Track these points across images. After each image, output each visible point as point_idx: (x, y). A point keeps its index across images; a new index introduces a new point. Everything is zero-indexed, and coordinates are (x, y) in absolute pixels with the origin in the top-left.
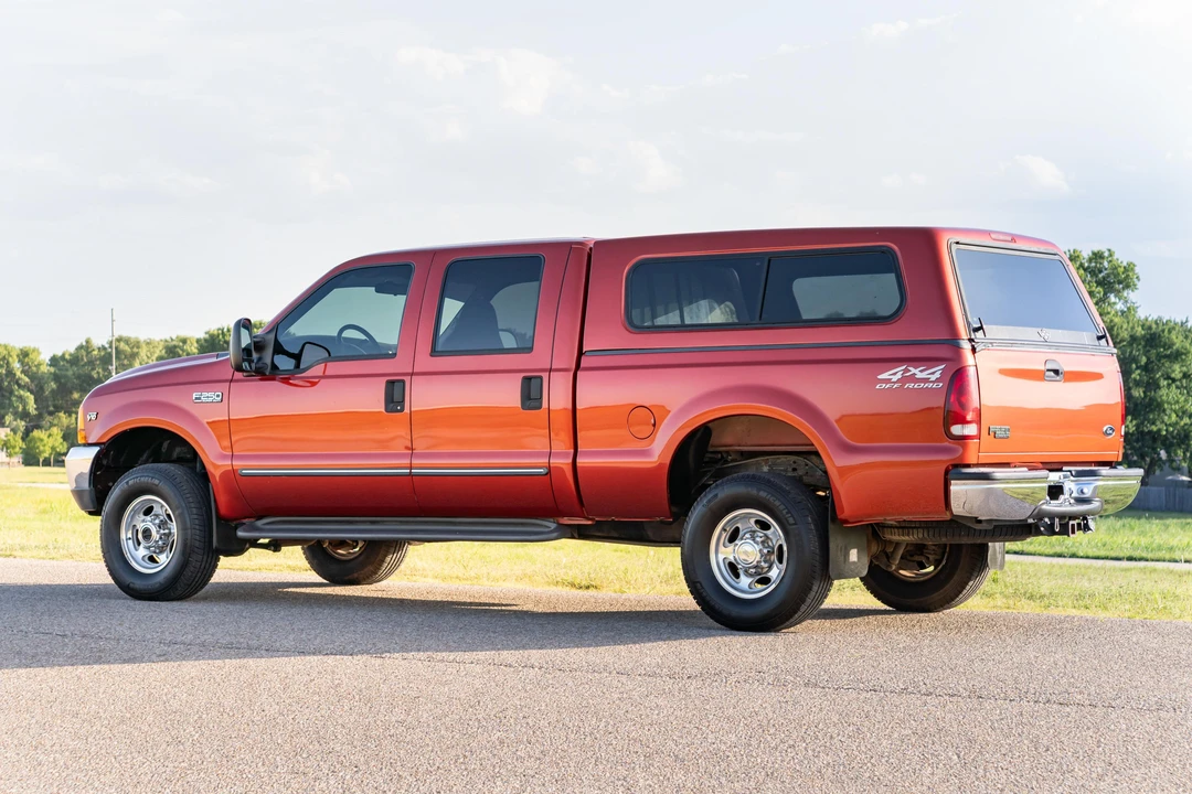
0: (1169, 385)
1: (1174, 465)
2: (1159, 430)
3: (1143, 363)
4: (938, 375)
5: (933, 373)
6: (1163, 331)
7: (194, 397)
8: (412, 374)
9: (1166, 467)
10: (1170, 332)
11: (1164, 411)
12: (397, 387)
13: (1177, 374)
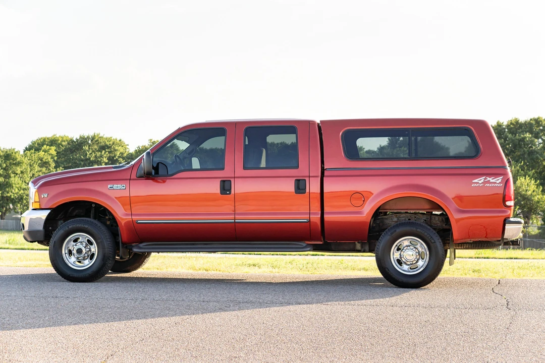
0: (15, 176)
1: (16, 211)
2: (11, 196)
3: (4, 167)
4: (500, 181)
5: (498, 180)
6: (12, 153)
7: (109, 187)
8: (234, 178)
9: (12, 212)
10: (15, 153)
11: (13, 187)
12: (226, 183)
13: (19, 172)
